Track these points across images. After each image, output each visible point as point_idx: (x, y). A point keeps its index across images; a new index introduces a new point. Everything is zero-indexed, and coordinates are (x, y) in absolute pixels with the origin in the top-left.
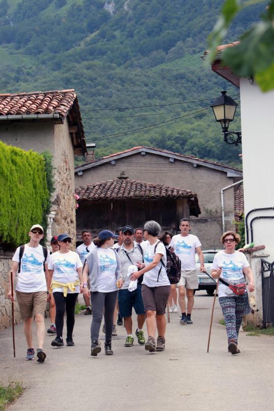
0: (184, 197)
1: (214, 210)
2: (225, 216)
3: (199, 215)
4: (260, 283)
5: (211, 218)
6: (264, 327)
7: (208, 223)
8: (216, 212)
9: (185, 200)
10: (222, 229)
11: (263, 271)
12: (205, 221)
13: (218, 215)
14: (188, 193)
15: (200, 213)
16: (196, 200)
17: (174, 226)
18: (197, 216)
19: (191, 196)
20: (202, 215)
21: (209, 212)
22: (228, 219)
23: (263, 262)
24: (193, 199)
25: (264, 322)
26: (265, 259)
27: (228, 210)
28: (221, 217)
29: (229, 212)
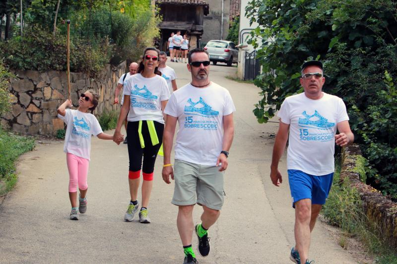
0: (201, 5)
1: (217, 12)
2: (224, 16)
3: (208, 15)
4: (244, 61)
5: (215, 17)
6: (245, 80)
7: (213, 20)
8: (218, 13)
9: (202, 7)
10: (221, 24)
11: (246, 56)
12: (211, 18)
13: (219, 15)
14: (203, 3)
15: (208, 13)
16: (208, 7)
17: (194, 22)
18: (206, 15)
19: (206, 5)
20: (210, 15)
21: (214, 13)
22: (225, 18)
23: (246, 52)
24: (206, 7)
25: (245, 79)
26: (247, 51)
27: (225, 13)
28: (221, 17)
29: (227, 14)
